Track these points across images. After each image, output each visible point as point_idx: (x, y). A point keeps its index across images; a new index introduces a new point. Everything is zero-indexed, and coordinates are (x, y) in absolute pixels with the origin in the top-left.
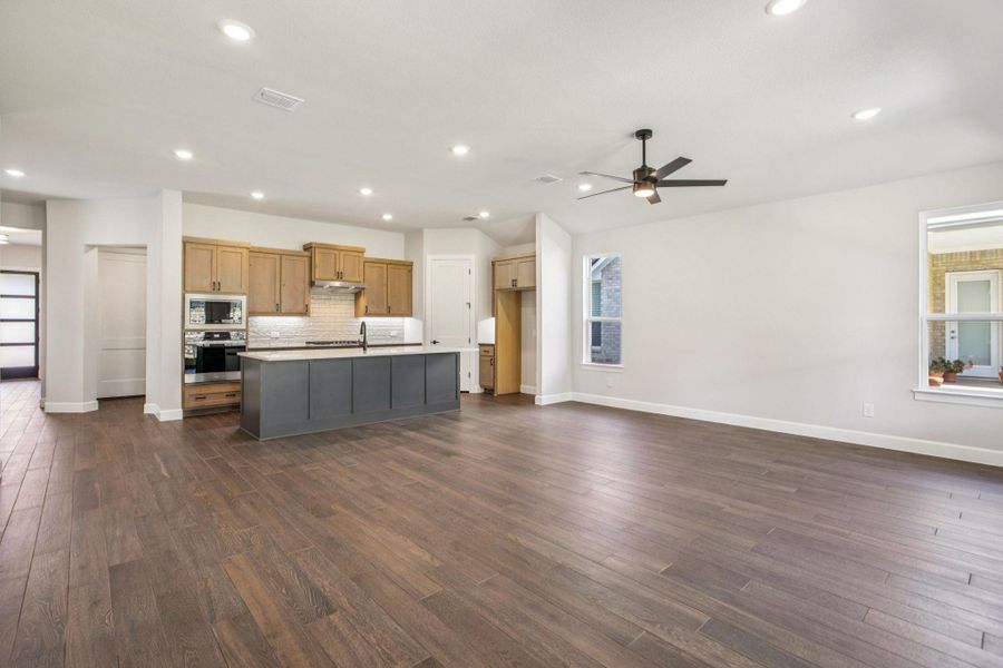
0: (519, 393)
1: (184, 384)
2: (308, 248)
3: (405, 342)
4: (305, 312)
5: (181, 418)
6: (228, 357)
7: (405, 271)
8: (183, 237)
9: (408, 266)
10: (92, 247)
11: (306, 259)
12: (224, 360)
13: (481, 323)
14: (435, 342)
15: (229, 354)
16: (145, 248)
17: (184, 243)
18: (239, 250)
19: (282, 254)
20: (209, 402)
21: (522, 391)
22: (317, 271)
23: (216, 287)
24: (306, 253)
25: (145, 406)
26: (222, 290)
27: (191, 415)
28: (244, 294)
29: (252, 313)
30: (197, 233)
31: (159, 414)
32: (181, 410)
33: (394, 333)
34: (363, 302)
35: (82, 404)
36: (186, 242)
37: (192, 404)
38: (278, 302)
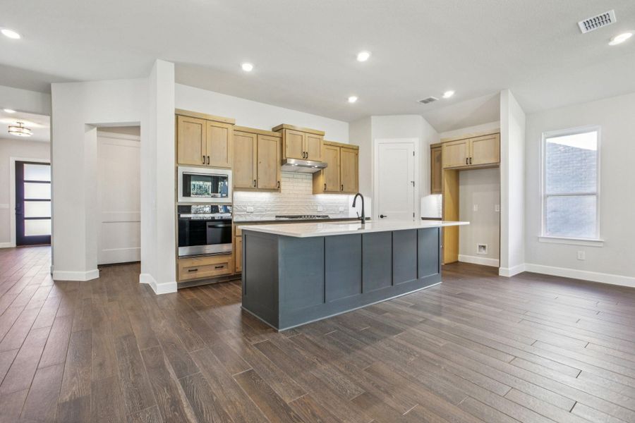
0: (457, 262)
1: (178, 257)
2: (279, 129)
3: (350, 216)
4: (277, 189)
5: (175, 290)
6: (209, 230)
7: (353, 154)
8: (176, 110)
9: (356, 150)
10: (91, 126)
11: (278, 139)
12: (205, 232)
13: (423, 200)
14: (382, 217)
15: (210, 227)
16: (138, 127)
17: (177, 115)
18: (225, 125)
19: (258, 134)
20: (201, 274)
21: (460, 260)
22: (287, 150)
23: (206, 161)
24: (277, 134)
25: (140, 275)
26: (210, 165)
27: (184, 287)
28: (229, 168)
29: (236, 189)
30: (188, 107)
31: (155, 286)
32: (176, 283)
33: (341, 209)
34: (322, 180)
35: (85, 273)
36: (178, 115)
37: (186, 276)
38: (255, 178)
